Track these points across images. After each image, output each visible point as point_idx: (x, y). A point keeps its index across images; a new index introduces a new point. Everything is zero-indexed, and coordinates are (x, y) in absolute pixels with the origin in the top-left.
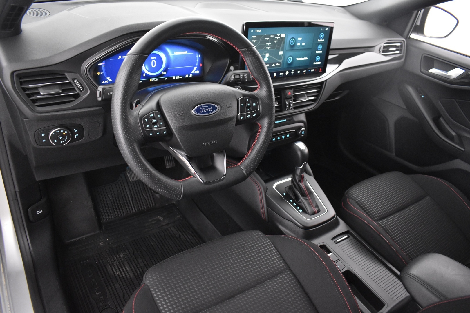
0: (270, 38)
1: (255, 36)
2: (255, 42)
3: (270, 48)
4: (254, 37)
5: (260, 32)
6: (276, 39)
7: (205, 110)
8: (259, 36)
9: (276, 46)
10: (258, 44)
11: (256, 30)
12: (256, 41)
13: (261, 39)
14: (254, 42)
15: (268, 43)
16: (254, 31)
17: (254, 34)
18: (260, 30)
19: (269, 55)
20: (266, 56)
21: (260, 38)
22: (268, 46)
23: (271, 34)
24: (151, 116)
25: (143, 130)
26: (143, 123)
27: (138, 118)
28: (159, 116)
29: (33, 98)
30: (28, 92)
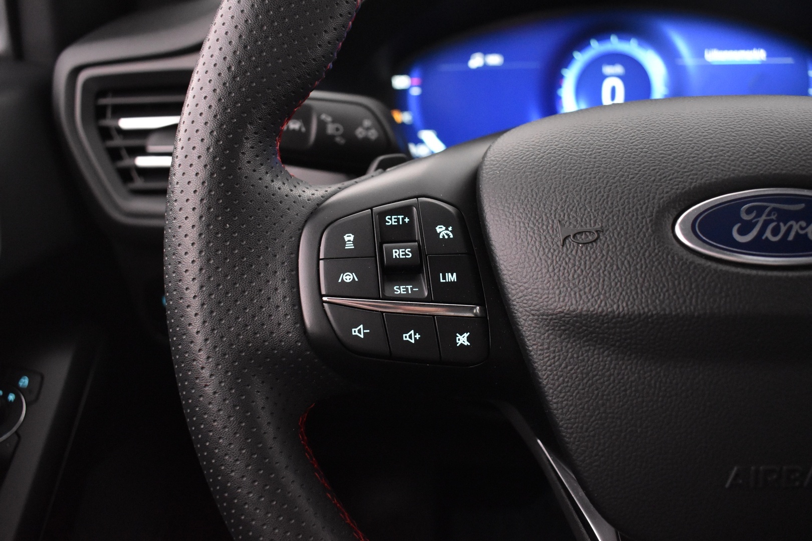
7: (775, 232)
24: (391, 221)
25: (318, 297)
26: (322, 256)
27: (306, 221)
28: (442, 231)
29: (126, 162)
30: (118, 142)
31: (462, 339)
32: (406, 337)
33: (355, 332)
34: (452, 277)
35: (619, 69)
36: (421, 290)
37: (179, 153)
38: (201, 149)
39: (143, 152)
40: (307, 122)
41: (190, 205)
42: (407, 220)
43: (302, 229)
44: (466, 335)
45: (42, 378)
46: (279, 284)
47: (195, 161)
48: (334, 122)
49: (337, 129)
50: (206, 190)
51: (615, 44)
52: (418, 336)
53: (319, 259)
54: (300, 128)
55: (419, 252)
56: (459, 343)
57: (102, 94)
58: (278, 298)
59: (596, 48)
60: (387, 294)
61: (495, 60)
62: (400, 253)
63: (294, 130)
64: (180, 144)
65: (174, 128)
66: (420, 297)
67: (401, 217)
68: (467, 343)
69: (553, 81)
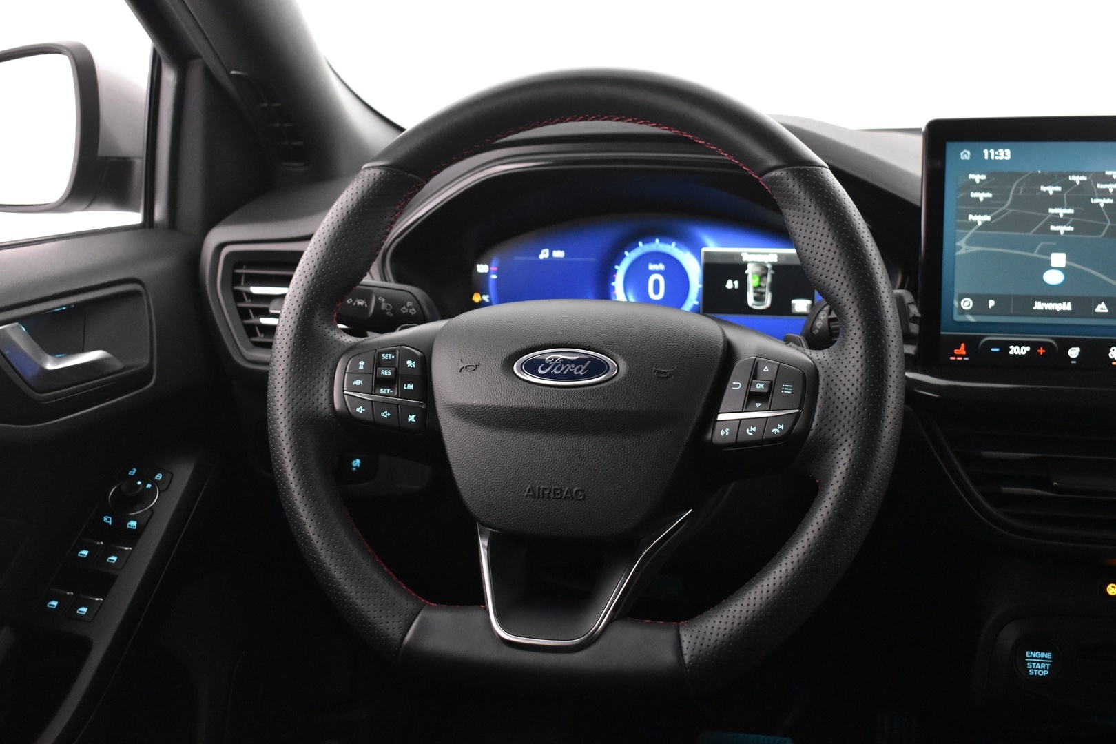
0: (1067, 185)
1: (984, 177)
2: (986, 199)
3: (1071, 229)
4: (977, 178)
5: (1008, 157)
6: (1104, 194)
8: (999, 178)
9: (1109, 224)
10: (1004, 208)
11: (986, 151)
12: (989, 195)
13: (1017, 191)
14: (981, 199)
15: (1061, 206)
16: (977, 155)
17: (978, 164)
18: (1008, 152)
19: (1068, 259)
20: (1053, 264)
21: (1012, 185)
22: (1058, 220)
23: (1070, 170)
24: (385, 357)
25: (342, 391)
26: (347, 372)
27: (342, 355)
28: (410, 364)
29: (253, 321)
30: (247, 304)
31: (412, 418)
32: (383, 414)
33: (358, 410)
34: (410, 387)
35: (661, 267)
36: (394, 393)
37: (282, 316)
38: (293, 313)
39: (266, 313)
40: (368, 301)
41: (285, 341)
42: (393, 357)
43: (339, 358)
44: (414, 416)
45: (172, 475)
46: (324, 384)
47: (290, 319)
48: (386, 302)
49: (388, 307)
50: (294, 334)
51: (658, 246)
52: (389, 414)
53: (345, 373)
54: (364, 304)
55: (396, 373)
56: (410, 420)
57: (239, 265)
58: (322, 391)
59: (642, 248)
60: (376, 392)
61: (559, 254)
62: (385, 372)
63: (360, 305)
64: (283, 311)
65: (283, 296)
66: (392, 395)
67: (390, 355)
68: (414, 420)
69: (609, 275)
